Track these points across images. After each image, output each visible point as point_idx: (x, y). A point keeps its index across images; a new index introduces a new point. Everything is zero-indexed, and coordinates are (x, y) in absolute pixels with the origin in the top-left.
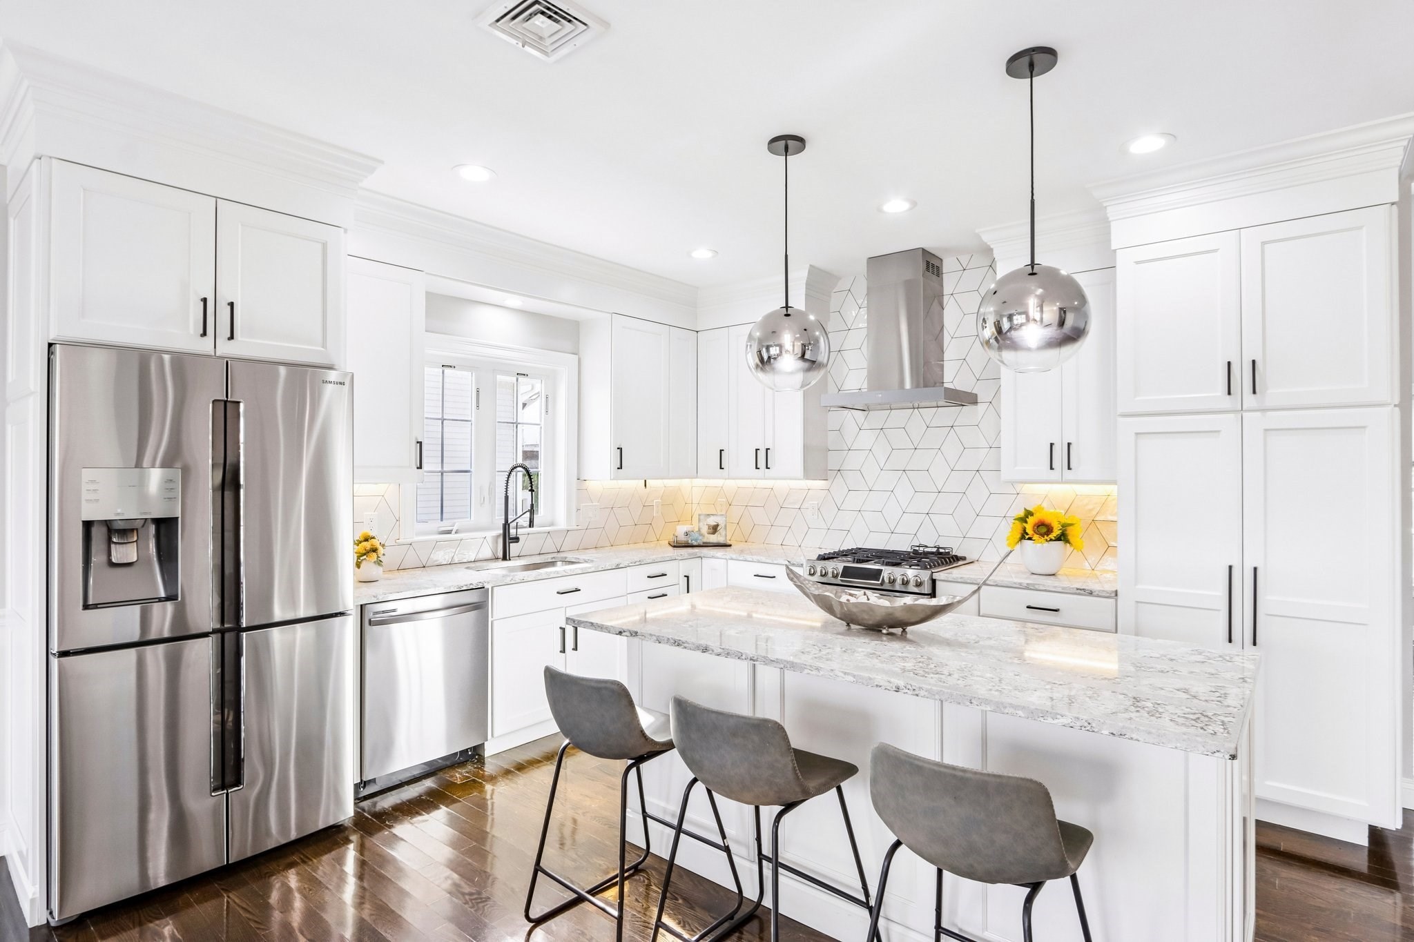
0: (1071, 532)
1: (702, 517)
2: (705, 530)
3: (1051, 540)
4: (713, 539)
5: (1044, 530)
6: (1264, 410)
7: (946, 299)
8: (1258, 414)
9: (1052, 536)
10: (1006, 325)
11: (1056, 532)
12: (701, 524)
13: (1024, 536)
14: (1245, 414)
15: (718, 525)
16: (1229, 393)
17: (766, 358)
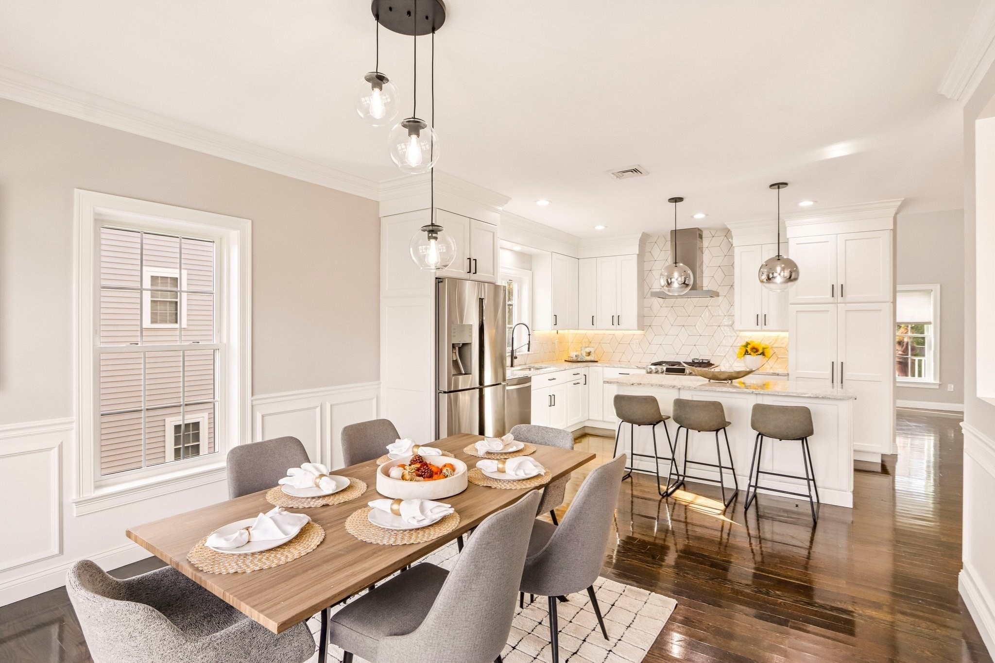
0: (766, 351)
1: (583, 348)
2: (584, 354)
3: (758, 355)
4: (588, 358)
5: (755, 350)
6: (845, 303)
7: (704, 249)
8: (843, 305)
9: (759, 353)
10: (771, 276)
11: (760, 351)
12: (582, 352)
13: (746, 353)
14: (838, 305)
15: (590, 352)
16: (833, 296)
17: (670, 282)
